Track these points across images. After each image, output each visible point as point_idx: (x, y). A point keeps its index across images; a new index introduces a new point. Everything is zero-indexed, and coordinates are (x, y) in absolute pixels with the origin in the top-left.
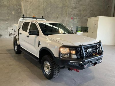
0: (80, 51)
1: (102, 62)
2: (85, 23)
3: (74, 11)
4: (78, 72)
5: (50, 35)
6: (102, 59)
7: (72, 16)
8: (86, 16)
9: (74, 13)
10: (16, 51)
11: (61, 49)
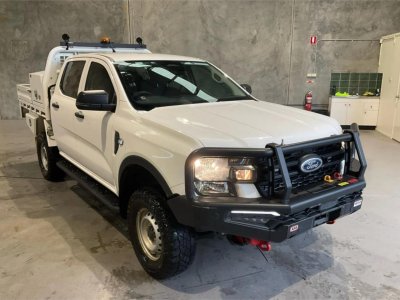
0: (272, 169)
1: (359, 207)
2: (369, 58)
3: (321, 12)
4: (267, 249)
5: (156, 109)
6: (359, 197)
7: (312, 32)
8: (374, 27)
9: (322, 17)
10: (46, 169)
11: (197, 163)
